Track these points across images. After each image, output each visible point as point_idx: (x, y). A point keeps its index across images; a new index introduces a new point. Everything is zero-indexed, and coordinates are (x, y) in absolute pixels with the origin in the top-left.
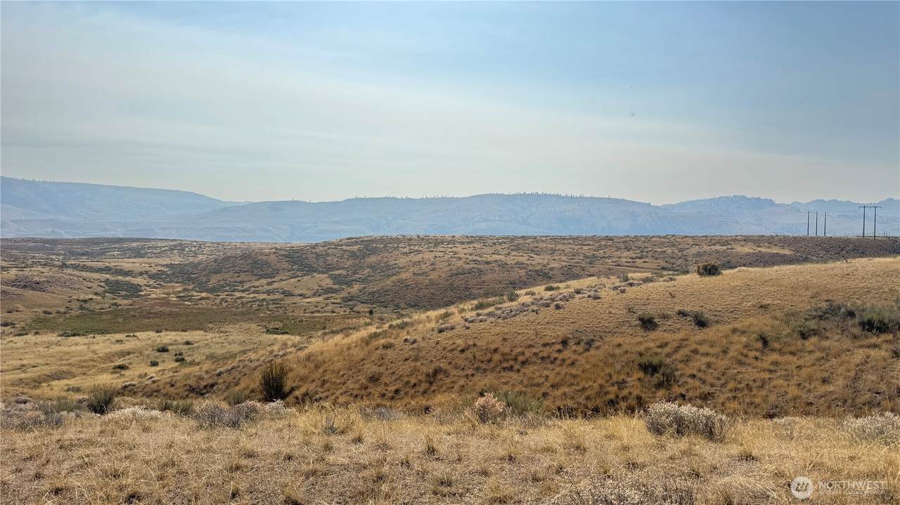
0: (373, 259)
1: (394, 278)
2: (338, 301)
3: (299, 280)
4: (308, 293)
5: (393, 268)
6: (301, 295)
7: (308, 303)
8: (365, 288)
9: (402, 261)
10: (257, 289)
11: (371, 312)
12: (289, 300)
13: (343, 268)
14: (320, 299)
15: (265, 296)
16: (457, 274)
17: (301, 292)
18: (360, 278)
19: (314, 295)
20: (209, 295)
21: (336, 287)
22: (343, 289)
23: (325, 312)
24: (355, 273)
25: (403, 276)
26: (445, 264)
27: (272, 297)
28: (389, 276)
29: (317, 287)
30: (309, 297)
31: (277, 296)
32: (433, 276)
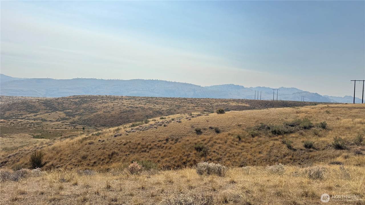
0: (85, 105)
1: (95, 114)
2: (68, 124)
3: (49, 114)
4: (54, 120)
5: (94, 109)
6: (50, 121)
7: (53, 124)
8: (81, 118)
9: (99, 106)
10: (29, 118)
11: (84, 129)
12: (44, 123)
13: (71, 109)
14: (60, 123)
15: (33, 121)
16: (123, 112)
17: (50, 119)
18: (79, 114)
19: (57, 121)
20: (5, 121)
21: (67, 117)
22: (71, 118)
23: (62, 128)
24: (76, 111)
25: (99, 113)
26: (118, 108)
27: (36, 122)
28: (92, 113)
29: (58, 117)
30: (54, 122)
31: (39, 121)
32: (113, 113)
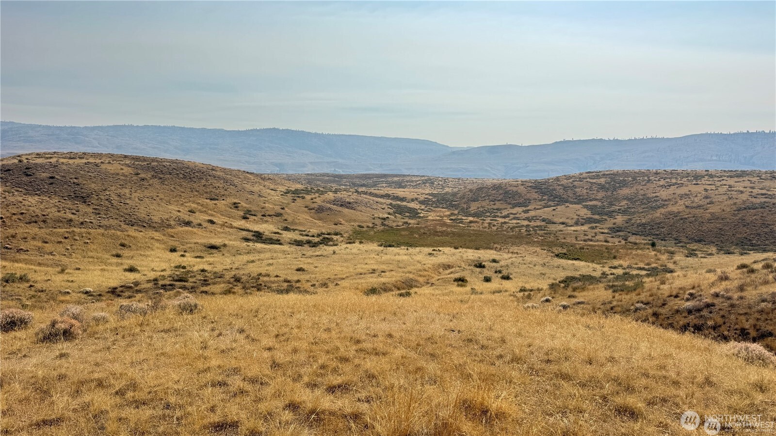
0: (625, 191)
1: (662, 210)
2: (606, 231)
3: (554, 210)
4: (570, 222)
5: (656, 201)
6: (563, 223)
7: (574, 231)
8: (631, 219)
9: (664, 194)
10: (516, 216)
11: (653, 245)
12: (552, 228)
13: (596, 200)
14: (585, 228)
15: (526, 223)
16: (745, 208)
17: (561, 220)
18: (619, 210)
19: (577, 224)
20: (476, 219)
21: (597, 217)
22: (606, 220)
23: (598, 241)
24: (611, 204)
25: (675, 209)
26: (725, 197)
27: (532, 224)
28: (654, 209)
29: (577, 217)
30: (571, 226)
31: (538, 223)
32: (715, 209)
